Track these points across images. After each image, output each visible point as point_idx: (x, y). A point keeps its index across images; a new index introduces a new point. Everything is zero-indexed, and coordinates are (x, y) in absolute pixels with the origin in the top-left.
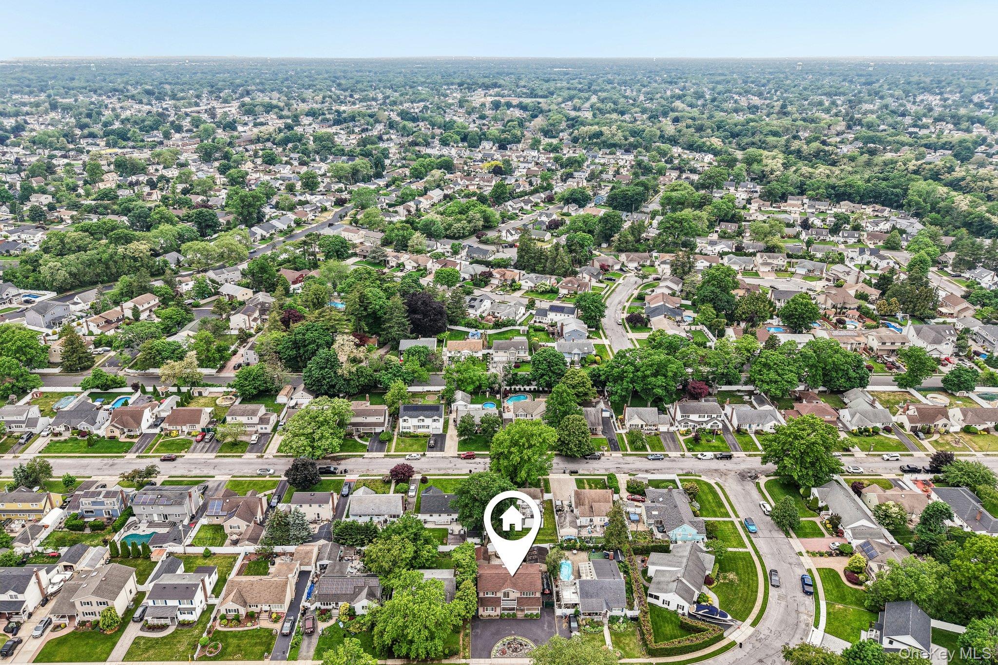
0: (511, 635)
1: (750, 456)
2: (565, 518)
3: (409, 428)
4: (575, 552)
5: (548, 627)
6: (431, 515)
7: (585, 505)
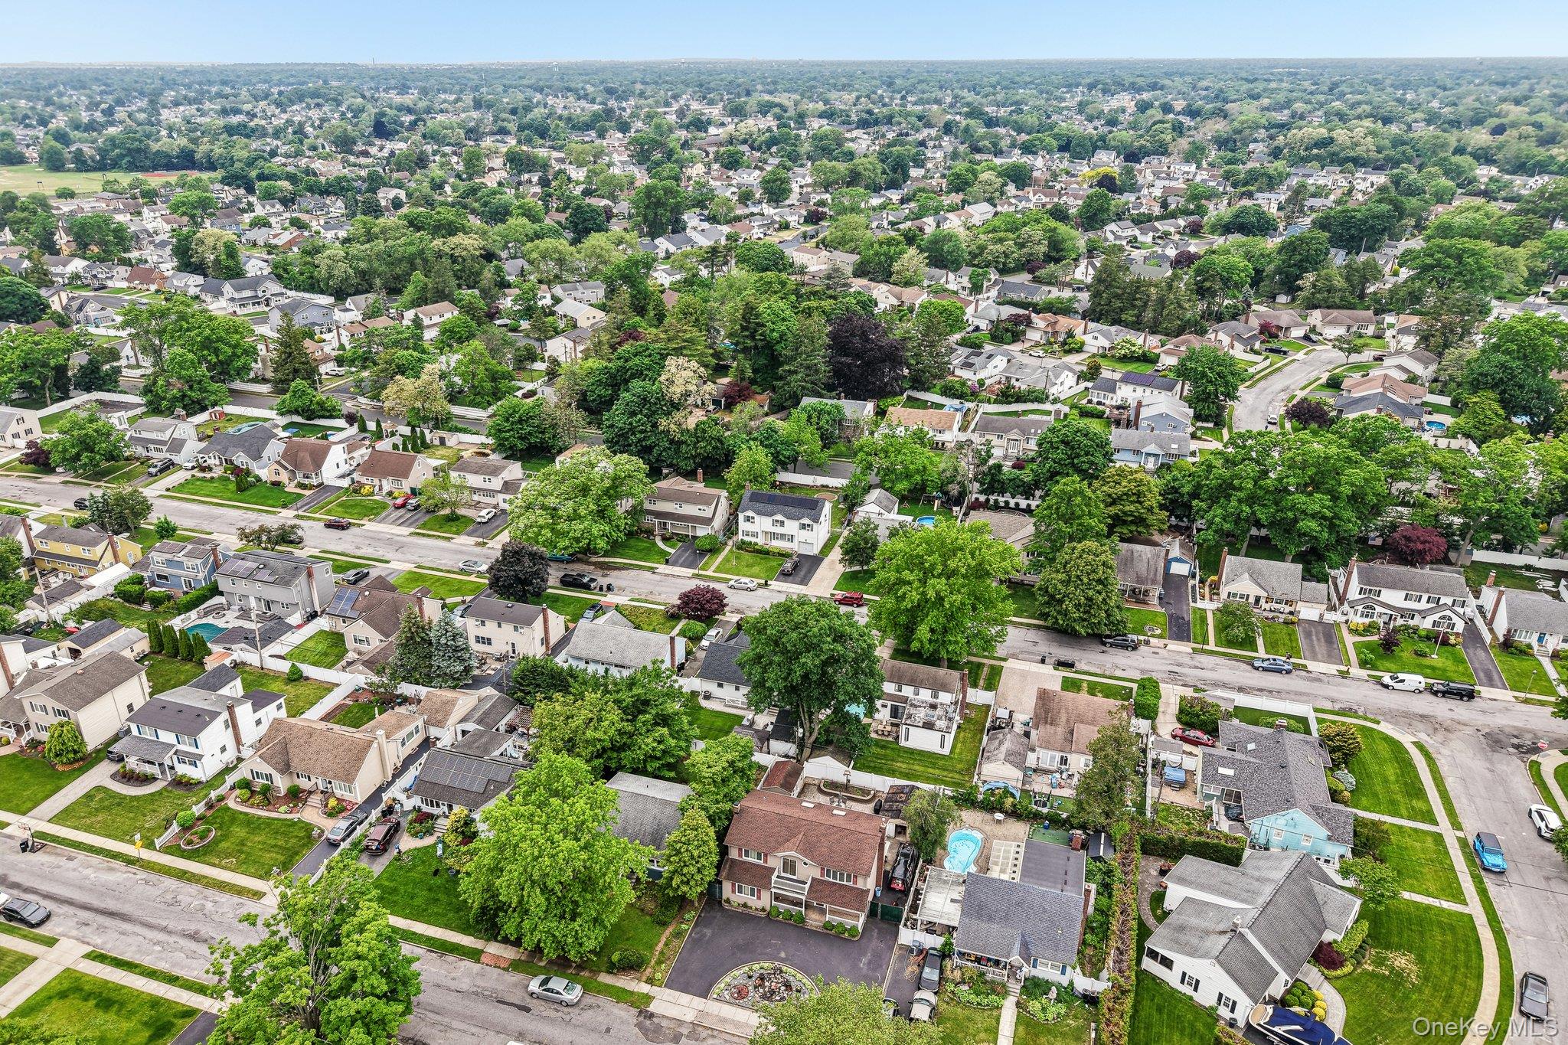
0: (773, 958)
1: (1526, 701)
2: (1001, 743)
3: (756, 535)
4: (999, 816)
5: (869, 963)
6: (720, 685)
7: (1056, 725)
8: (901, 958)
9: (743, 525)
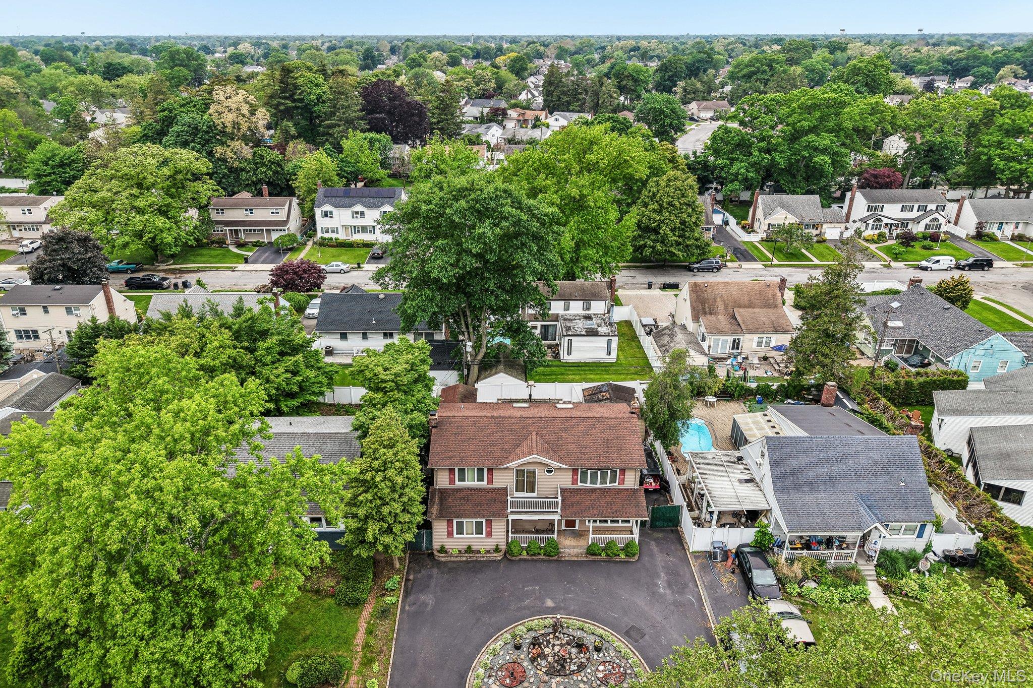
0: (543, 612)
1: (1024, 266)
3: (335, 230)
4: (712, 399)
5: (670, 585)
6: (344, 337)
7: (716, 314)
8: (703, 568)
9: (321, 222)
